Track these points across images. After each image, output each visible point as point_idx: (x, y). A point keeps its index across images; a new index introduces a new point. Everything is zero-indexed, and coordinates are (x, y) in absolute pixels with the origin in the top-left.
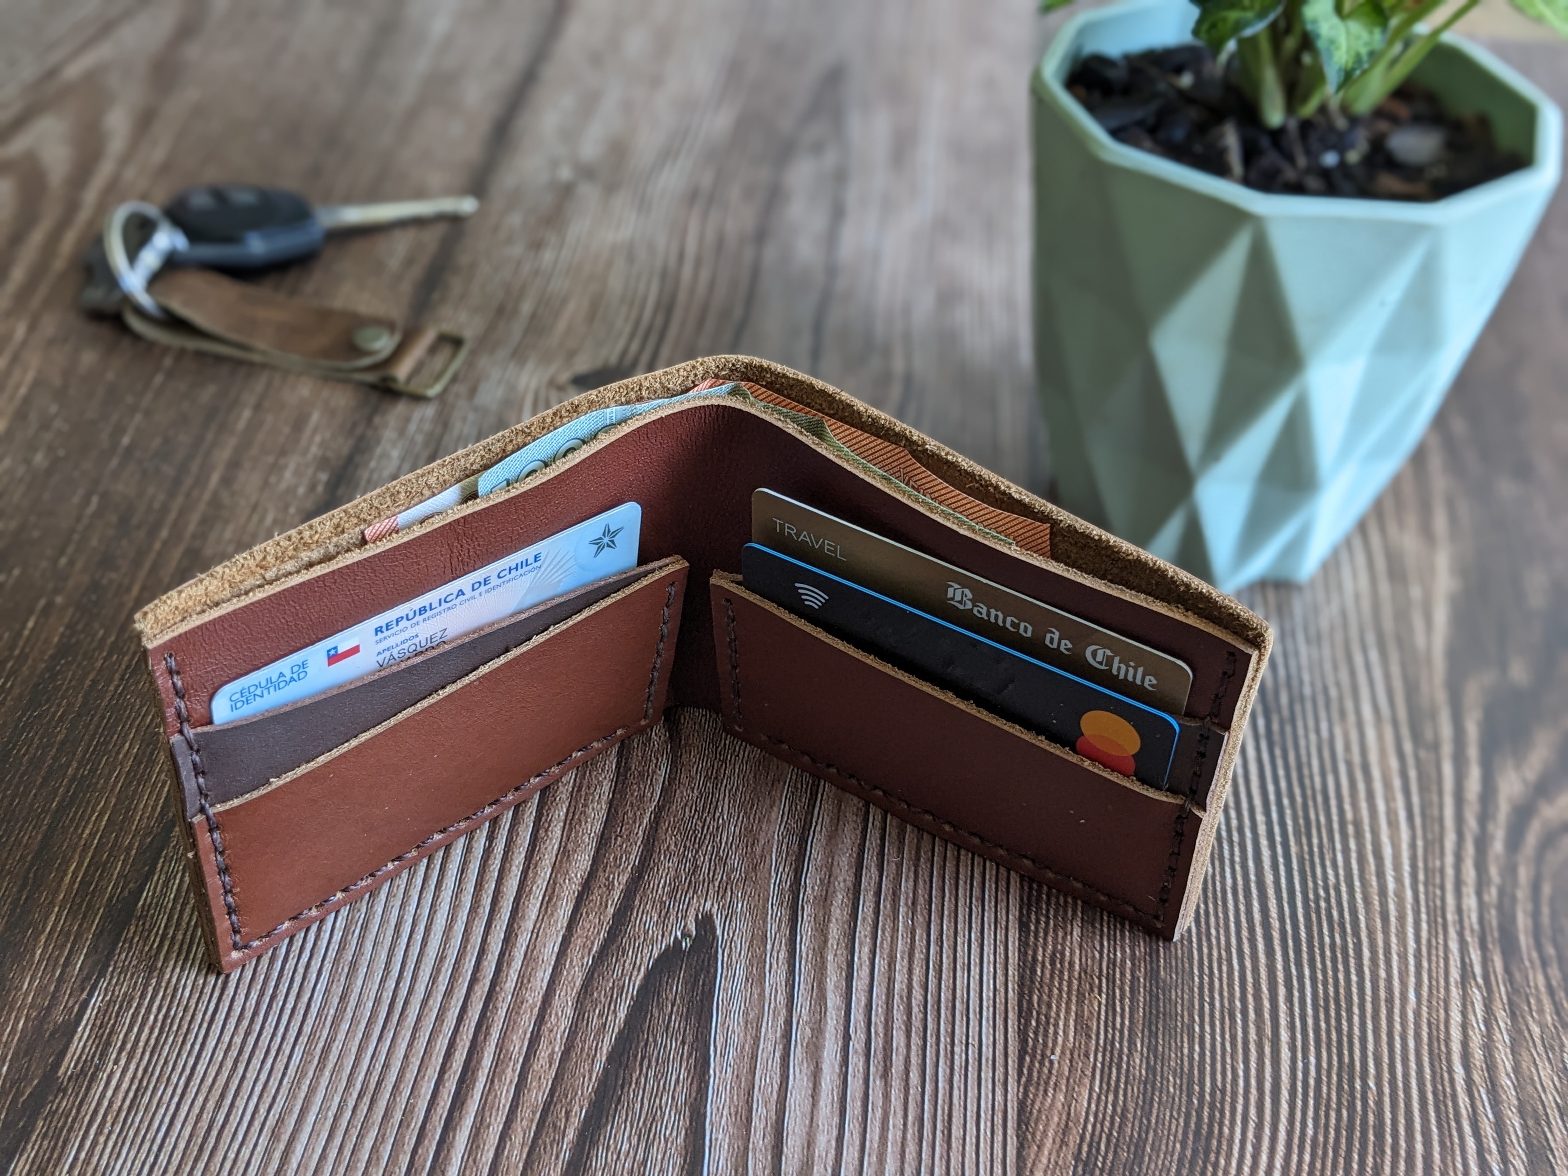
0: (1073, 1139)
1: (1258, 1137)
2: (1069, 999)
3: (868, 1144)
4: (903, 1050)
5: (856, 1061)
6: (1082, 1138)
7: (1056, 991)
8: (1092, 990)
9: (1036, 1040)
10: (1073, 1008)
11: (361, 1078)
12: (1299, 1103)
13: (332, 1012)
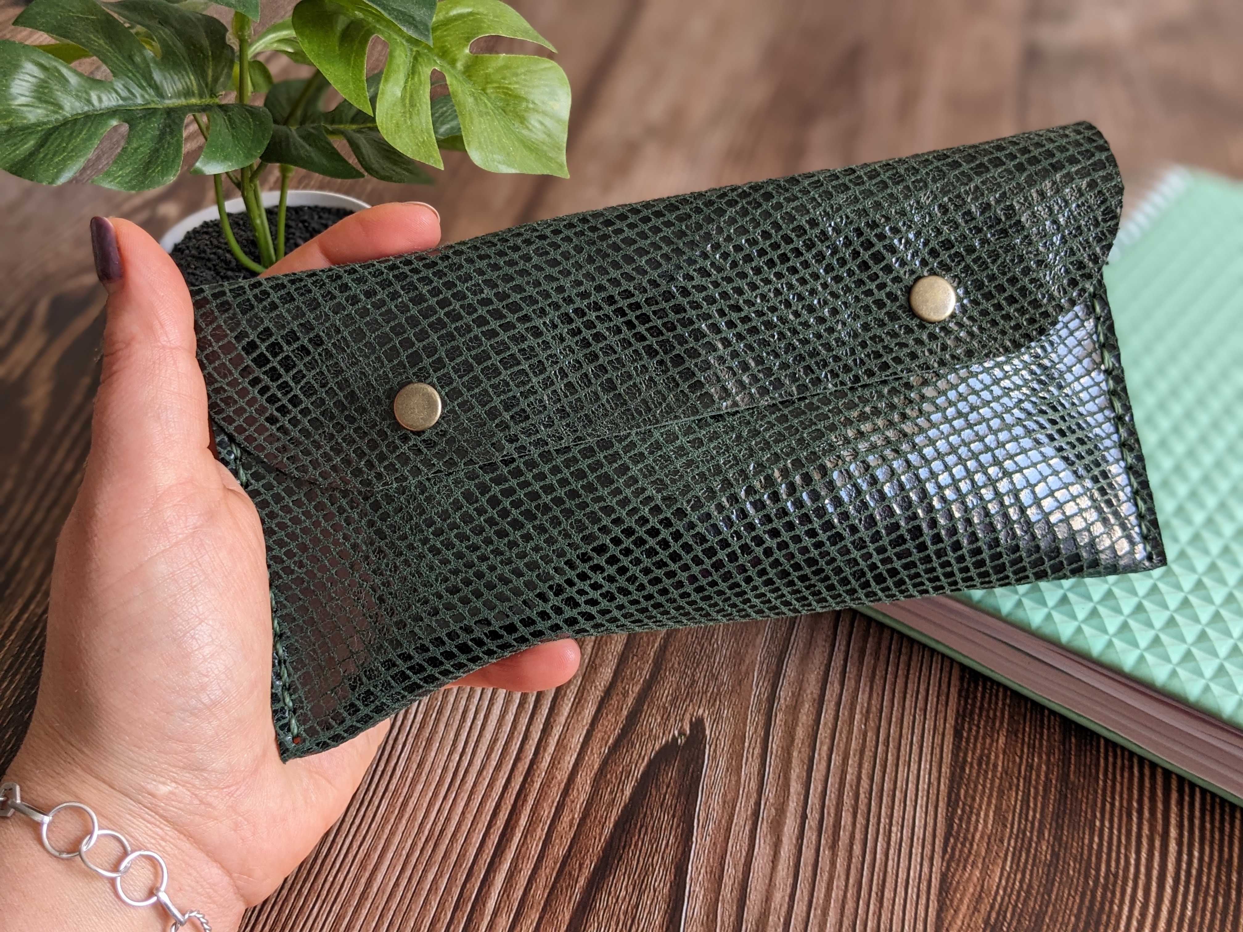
0: (984, 908)
1: (1143, 915)
2: (991, 795)
3: (815, 900)
4: (849, 828)
5: (810, 836)
6: (992, 907)
7: (980, 787)
8: (1011, 788)
9: (960, 826)
10: (994, 801)
11: (428, 827)
12: (1181, 889)
13: (411, 775)
